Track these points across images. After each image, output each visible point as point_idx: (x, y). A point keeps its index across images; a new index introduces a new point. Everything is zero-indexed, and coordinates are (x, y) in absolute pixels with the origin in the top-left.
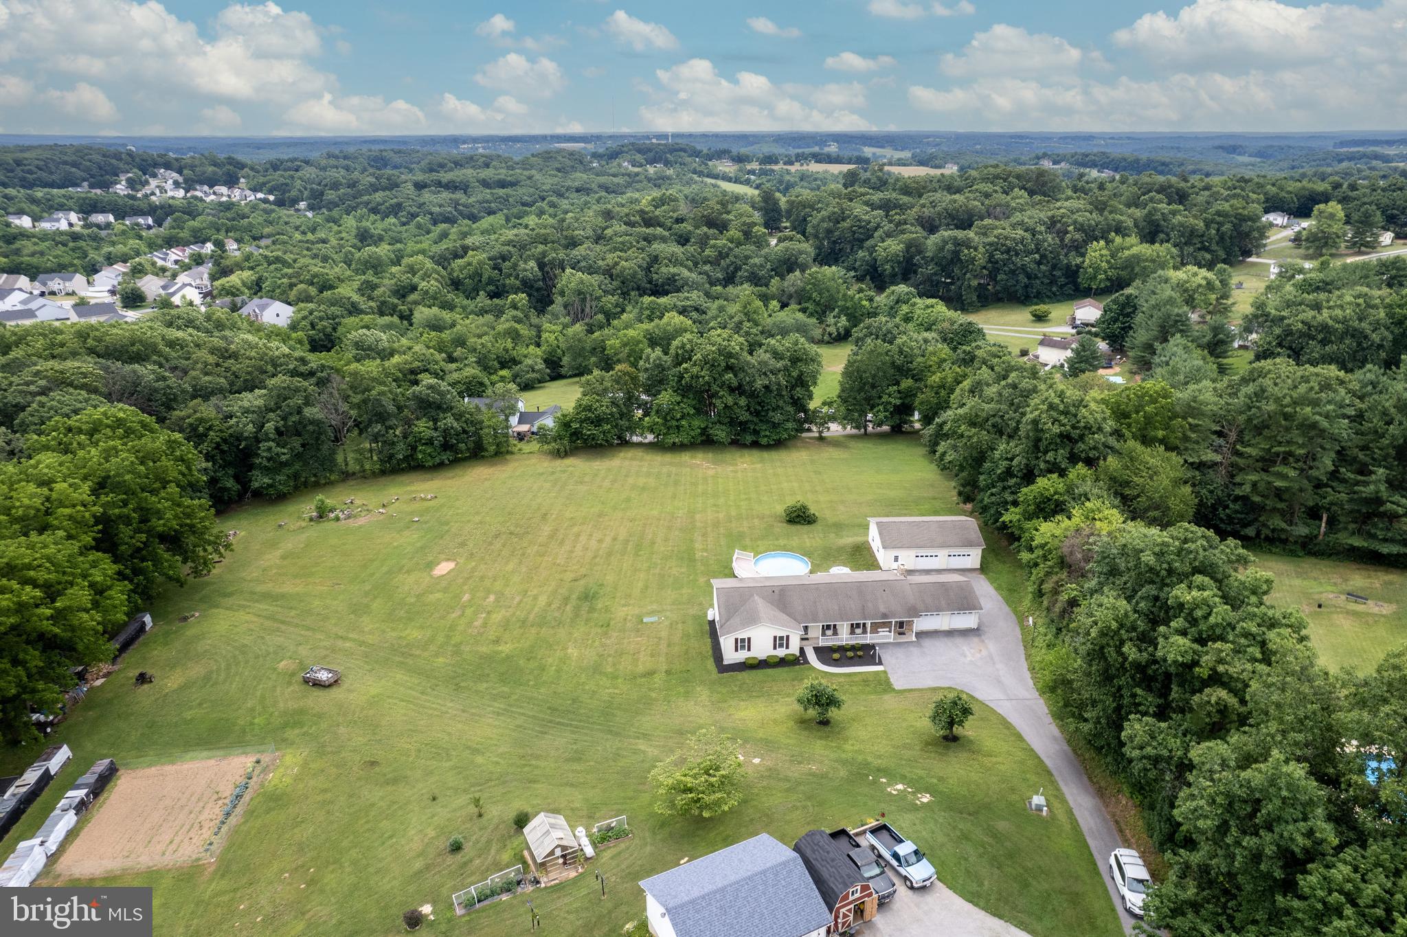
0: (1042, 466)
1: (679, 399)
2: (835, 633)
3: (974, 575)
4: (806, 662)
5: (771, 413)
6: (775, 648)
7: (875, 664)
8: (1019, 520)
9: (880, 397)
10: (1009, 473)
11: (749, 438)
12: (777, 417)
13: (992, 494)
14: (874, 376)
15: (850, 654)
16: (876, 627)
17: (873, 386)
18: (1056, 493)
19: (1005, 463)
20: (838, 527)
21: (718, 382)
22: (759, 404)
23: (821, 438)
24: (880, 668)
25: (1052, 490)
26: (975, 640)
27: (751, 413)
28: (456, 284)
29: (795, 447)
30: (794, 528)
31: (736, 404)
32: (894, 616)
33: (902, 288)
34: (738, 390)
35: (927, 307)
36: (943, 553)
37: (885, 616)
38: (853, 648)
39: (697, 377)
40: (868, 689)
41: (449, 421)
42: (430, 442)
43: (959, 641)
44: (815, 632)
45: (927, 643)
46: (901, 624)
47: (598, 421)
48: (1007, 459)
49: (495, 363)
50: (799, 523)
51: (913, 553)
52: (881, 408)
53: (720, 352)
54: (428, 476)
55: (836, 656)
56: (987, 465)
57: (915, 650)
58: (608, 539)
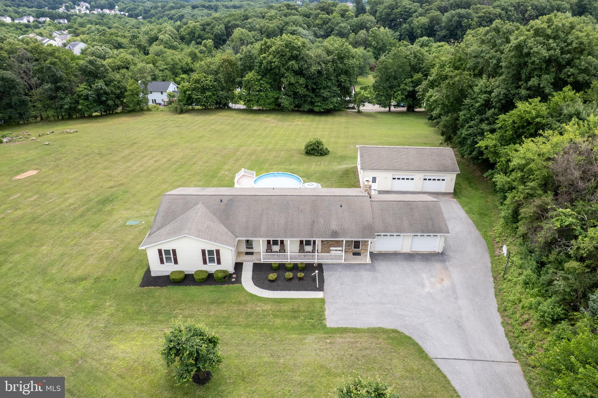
0: (523, 92)
1: (259, 77)
2: (283, 250)
3: (447, 198)
4: (238, 280)
5: (322, 91)
6: (205, 262)
7: (315, 289)
8: (495, 146)
9: (399, 86)
10: (487, 104)
11: (307, 107)
12: (326, 93)
13: (470, 127)
14: (395, 71)
15: (289, 275)
16: (327, 245)
17: (395, 78)
18: (537, 117)
19: (484, 96)
20: (343, 158)
21: (286, 67)
22: (315, 84)
23: (359, 112)
24: (319, 295)
25: (534, 112)
26: (438, 266)
27: (308, 90)
28: (182, 38)
29: (340, 115)
30: (309, 158)
31: (298, 83)
32: (345, 235)
33: (425, 38)
34: (300, 73)
35: (439, 46)
36: (419, 177)
37: (335, 234)
38: (295, 268)
39: (271, 62)
40: (294, 323)
41: (100, 84)
42: (86, 98)
43: (418, 265)
44: (260, 246)
45: (382, 266)
46: (357, 244)
47: (204, 90)
48: (485, 92)
49: (180, 71)
50: (313, 154)
51: (390, 175)
52: (399, 92)
53: (287, 46)
54: (89, 121)
55: (272, 276)
56: (467, 101)
57: (365, 275)
58: (164, 160)
